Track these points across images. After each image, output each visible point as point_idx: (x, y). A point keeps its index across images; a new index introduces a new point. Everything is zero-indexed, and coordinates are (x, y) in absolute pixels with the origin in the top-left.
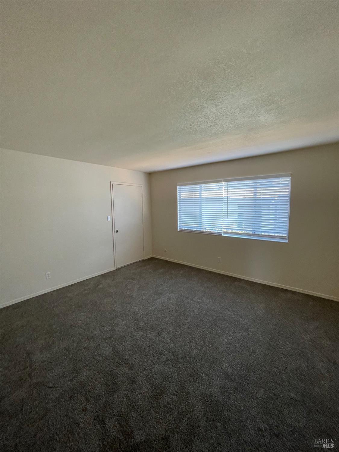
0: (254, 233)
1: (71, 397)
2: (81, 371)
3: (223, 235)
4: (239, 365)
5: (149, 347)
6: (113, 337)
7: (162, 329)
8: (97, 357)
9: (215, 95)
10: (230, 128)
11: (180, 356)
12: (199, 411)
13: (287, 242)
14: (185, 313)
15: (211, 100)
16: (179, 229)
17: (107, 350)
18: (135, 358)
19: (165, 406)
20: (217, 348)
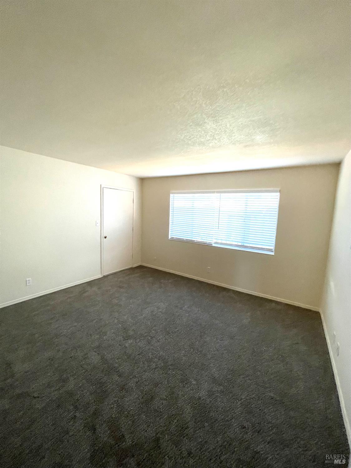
0: (243, 245)
1: (58, 406)
2: (68, 380)
3: (214, 245)
4: (226, 370)
5: (139, 354)
6: (102, 346)
7: (152, 338)
8: (85, 366)
9: (217, 113)
10: (227, 143)
11: (170, 363)
12: (188, 413)
13: (274, 254)
14: (174, 321)
15: (213, 117)
16: (170, 237)
17: (95, 359)
18: (125, 366)
19: (156, 411)
20: (205, 355)
